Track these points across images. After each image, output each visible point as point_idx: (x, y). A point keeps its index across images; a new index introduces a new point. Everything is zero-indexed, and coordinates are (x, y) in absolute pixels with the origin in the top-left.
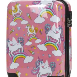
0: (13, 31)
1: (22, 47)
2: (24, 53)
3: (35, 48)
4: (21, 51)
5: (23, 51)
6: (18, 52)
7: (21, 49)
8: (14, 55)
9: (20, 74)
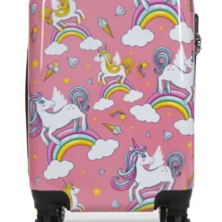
0: (56, 69)
1: (83, 116)
2: (89, 131)
3: (123, 117)
4: (79, 126)
5: (87, 125)
6: (71, 130)
7: (79, 120)
8: (57, 138)
9: (77, 190)
